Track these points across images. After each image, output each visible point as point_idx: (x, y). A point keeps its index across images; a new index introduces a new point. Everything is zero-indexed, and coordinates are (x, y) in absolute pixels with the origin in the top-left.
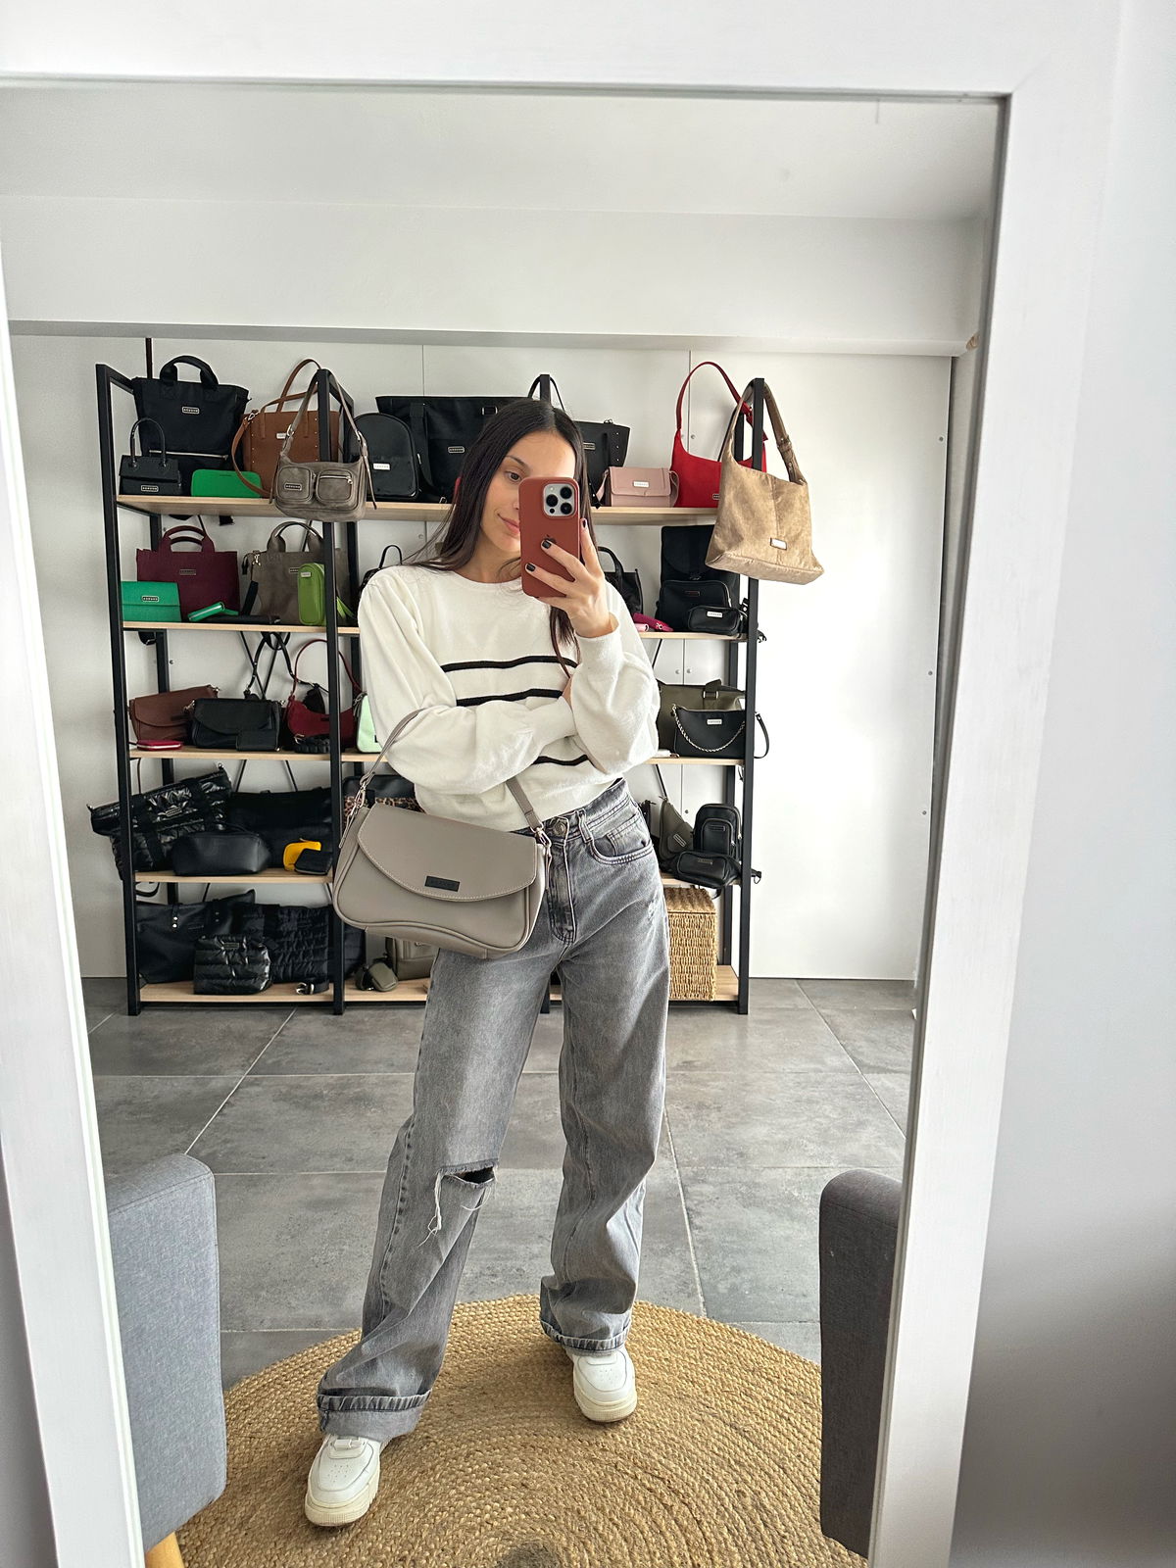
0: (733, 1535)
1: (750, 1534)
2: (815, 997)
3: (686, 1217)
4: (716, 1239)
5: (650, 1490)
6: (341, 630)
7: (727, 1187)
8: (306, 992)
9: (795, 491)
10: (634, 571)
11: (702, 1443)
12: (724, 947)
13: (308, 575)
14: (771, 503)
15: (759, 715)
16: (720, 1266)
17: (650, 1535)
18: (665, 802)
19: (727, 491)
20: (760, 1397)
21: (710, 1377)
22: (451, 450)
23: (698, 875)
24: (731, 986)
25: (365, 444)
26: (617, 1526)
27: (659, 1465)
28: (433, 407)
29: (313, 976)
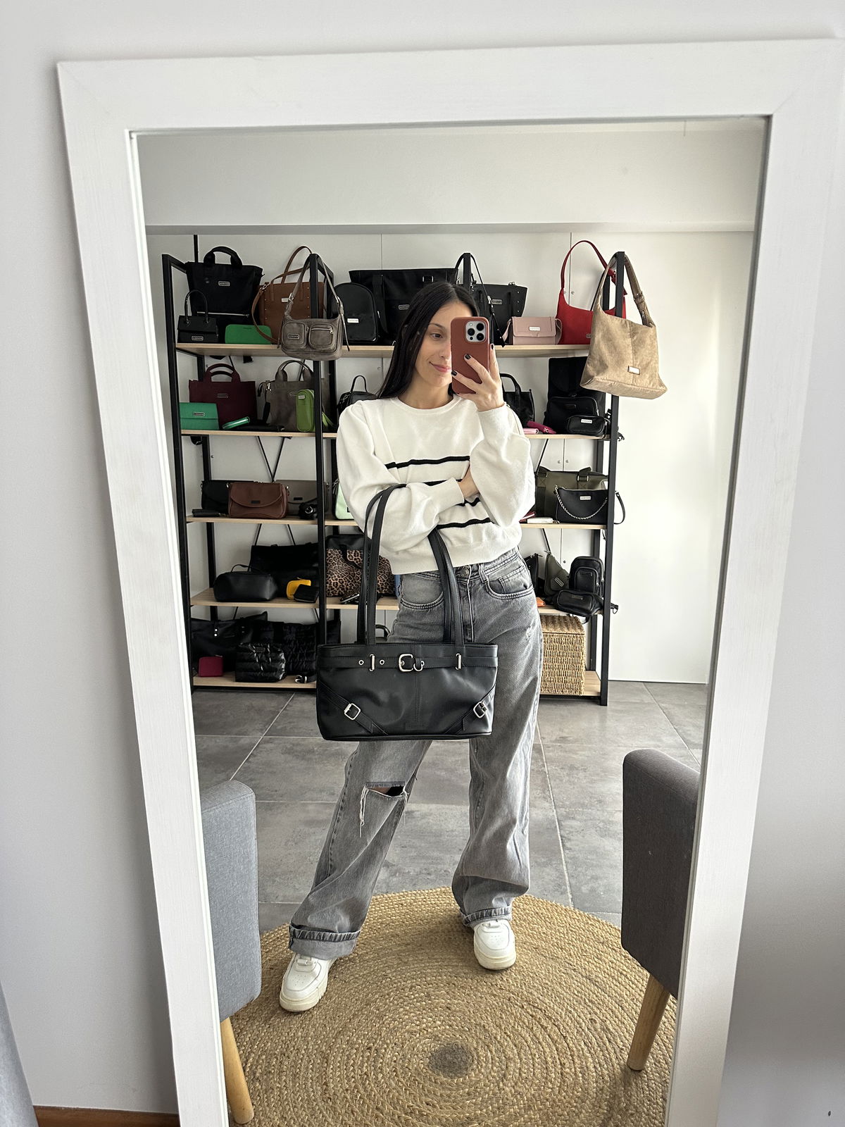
0: (588, 1046)
1: (599, 1046)
2: (656, 695)
3: (560, 841)
4: (581, 856)
5: (532, 1016)
6: (325, 435)
7: (589, 823)
8: (302, 681)
9: (646, 332)
10: (528, 391)
11: (567, 987)
12: (591, 658)
13: (303, 397)
14: (629, 341)
15: (618, 493)
16: (584, 875)
17: (532, 1043)
18: (549, 555)
19: (597, 333)
20: (607, 961)
21: (573, 946)
22: (401, 307)
23: (572, 607)
24: (595, 686)
25: (342, 306)
26: (510, 1037)
27: (538, 1000)
28: (388, 277)
29: (306, 671)
